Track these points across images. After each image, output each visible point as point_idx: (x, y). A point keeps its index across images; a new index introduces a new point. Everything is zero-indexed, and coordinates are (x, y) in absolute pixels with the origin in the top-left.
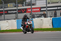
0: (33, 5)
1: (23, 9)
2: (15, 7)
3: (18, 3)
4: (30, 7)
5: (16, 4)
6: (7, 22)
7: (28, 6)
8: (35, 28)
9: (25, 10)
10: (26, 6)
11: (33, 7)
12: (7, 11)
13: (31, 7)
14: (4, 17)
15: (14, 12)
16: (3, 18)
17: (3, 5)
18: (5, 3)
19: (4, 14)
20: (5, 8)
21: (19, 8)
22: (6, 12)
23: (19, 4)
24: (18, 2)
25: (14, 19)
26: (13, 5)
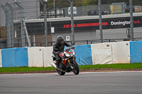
2: (127, 11)
3: (135, 3)
5: (128, 5)
6: (108, 46)
12: (109, 20)
14: (101, 35)
15: (124, 23)
16: (98, 37)
17: (99, 7)
18: (103, 3)
19: (100, 28)
20: (103, 14)
21: (135, 14)
22: (106, 24)
23: (137, 5)
24: (134, 1)
25: (125, 40)
26: (122, 6)
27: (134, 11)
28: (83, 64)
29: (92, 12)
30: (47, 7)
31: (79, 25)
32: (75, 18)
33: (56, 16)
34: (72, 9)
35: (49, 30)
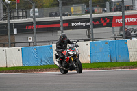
0: (128, 8)
1: (104, 18)
2: (87, 12)
3: (94, 5)
4: (119, 13)
5: (88, 6)
7: (115, 11)
8: (131, 60)
9: (108, 21)
10: (111, 10)
11: (127, 13)
12: (69, 22)
13: (123, 13)
15: (84, 24)
17: (60, 9)
18: (64, 5)
19: (61, 28)
20: (64, 15)
21: (95, 16)
22: (67, 25)
23: (96, 6)
24: (93, 3)
25: (85, 40)
26: (82, 8)
27: (93, 12)
28: (45, 64)
29: (54, 14)
30: (10, 9)
31: (41, 27)
32: (37, 20)
33: (18, 17)
34: (34, 10)
35: (12, 31)
